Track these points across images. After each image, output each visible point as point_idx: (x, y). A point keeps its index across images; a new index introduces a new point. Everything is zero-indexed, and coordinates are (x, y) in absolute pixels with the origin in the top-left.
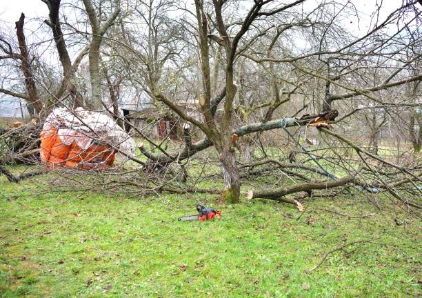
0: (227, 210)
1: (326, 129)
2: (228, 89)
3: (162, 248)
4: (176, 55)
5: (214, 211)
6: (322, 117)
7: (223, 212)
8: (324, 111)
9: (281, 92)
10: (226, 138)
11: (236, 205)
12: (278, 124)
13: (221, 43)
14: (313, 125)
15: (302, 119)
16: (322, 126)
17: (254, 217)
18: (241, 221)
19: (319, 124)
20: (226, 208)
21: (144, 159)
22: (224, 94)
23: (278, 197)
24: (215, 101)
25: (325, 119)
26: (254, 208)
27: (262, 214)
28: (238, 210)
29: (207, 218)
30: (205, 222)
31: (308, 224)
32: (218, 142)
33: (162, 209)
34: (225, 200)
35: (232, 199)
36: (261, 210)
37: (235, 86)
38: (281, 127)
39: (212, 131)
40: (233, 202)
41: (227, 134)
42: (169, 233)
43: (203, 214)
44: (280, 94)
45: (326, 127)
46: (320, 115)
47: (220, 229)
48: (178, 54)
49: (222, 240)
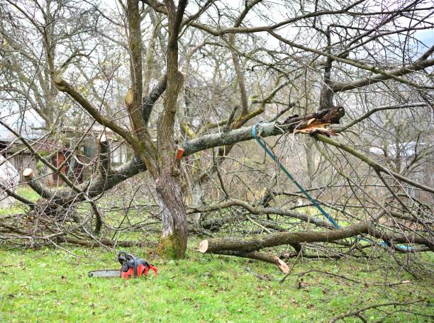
0: (166, 268)
1: (325, 137)
2: (170, 77)
3: (62, 307)
4: (84, 59)
5: (146, 264)
6: (319, 119)
7: (161, 270)
8: (321, 109)
9: (250, 100)
10: (165, 154)
11: (180, 261)
12: (248, 133)
13: (160, 8)
14: (304, 131)
15: (286, 122)
16: (318, 132)
17: (210, 276)
18: (190, 280)
19: (314, 129)
20: (165, 264)
21: (34, 197)
22: (163, 87)
23: (248, 251)
24: (149, 99)
25: (324, 122)
26: (211, 266)
27: (222, 273)
28: (184, 266)
29: (136, 274)
30: (132, 280)
31: (300, 287)
32: (153, 162)
33: (62, 263)
34: (164, 252)
35: (175, 251)
36: (221, 269)
37: (180, 74)
38: (252, 138)
39: (143, 144)
40: (175, 257)
41: (168, 148)
42: (73, 291)
43: (129, 267)
44: (249, 104)
45: (326, 134)
46: (315, 116)
47: (155, 288)
48: (87, 56)
49: (160, 300)
